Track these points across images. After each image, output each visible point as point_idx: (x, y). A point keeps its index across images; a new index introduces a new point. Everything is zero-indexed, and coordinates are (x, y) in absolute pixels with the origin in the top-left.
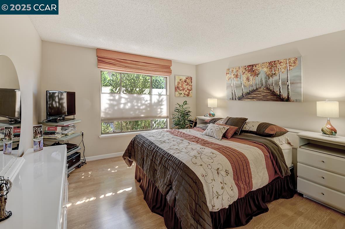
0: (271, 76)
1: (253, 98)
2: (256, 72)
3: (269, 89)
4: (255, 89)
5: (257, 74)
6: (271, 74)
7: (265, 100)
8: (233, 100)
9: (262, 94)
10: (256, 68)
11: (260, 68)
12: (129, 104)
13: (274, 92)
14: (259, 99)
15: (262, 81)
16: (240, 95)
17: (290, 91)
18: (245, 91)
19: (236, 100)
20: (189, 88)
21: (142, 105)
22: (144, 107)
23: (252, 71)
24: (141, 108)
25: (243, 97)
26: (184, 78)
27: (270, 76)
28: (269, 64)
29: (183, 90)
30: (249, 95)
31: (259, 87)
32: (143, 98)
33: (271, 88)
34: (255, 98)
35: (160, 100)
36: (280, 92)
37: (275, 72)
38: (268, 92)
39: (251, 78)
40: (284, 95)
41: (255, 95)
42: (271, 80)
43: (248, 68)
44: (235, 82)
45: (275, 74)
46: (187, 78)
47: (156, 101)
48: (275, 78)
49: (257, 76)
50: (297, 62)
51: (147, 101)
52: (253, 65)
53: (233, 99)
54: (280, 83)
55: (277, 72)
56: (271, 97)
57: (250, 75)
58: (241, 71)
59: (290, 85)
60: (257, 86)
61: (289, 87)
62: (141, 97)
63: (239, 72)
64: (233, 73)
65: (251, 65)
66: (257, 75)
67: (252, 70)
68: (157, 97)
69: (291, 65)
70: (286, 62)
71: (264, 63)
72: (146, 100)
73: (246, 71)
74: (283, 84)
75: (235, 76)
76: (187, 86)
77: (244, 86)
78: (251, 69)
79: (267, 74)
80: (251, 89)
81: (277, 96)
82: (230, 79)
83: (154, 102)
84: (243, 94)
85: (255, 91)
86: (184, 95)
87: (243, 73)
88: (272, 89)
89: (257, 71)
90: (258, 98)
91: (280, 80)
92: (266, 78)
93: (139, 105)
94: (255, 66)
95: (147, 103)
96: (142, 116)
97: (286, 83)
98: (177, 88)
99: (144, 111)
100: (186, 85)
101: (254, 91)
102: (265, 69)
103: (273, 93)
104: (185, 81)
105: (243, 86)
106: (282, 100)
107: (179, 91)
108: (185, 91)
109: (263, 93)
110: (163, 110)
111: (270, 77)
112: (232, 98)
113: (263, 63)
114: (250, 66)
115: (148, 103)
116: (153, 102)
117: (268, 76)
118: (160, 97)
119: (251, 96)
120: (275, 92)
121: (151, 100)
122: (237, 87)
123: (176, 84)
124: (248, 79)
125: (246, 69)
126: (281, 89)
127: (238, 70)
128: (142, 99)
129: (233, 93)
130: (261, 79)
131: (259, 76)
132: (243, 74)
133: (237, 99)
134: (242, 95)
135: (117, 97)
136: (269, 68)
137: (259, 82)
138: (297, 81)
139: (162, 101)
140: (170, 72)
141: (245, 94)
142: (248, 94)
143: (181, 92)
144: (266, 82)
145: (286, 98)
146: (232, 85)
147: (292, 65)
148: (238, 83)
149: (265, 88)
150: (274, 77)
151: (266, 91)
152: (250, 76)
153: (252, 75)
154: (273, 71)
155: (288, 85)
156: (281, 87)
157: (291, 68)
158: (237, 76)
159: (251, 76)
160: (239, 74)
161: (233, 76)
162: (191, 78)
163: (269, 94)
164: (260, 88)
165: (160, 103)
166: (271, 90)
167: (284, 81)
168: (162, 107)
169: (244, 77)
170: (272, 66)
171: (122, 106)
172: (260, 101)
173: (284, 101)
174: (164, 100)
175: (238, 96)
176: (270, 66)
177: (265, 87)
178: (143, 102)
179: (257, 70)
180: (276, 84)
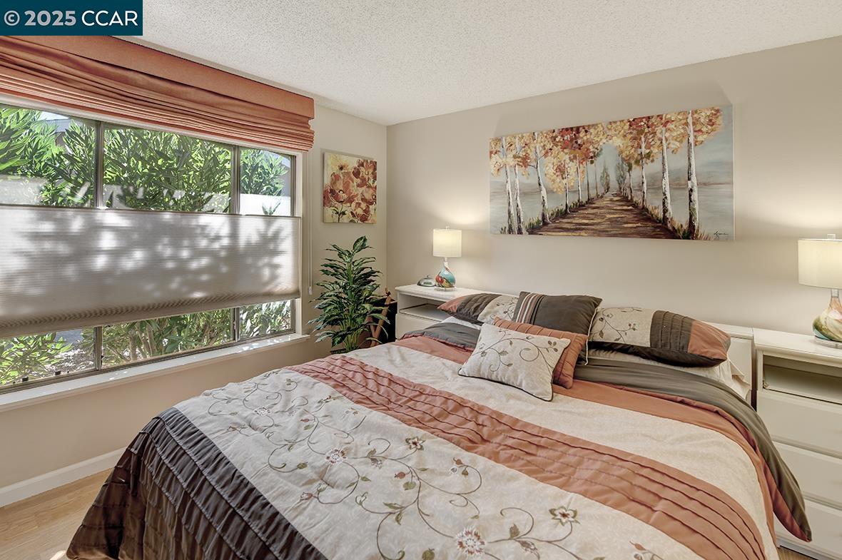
0: (637, 162)
1: (578, 229)
2: (588, 149)
3: (629, 201)
4: (584, 202)
5: (591, 155)
6: (636, 156)
7: (615, 235)
8: (511, 235)
9: (608, 216)
10: (588, 136)
11: (601, 137)
12: (139, 255)
13: (647, 210)
14: (596, 230)
15: (608, 175)
16: (535, 220)
17: (696, 206)
18: (553, 206)
19: (520, 232)
20: (368, 196)
21: (198, 254)
22: (204, 261)
23: (575, 145)
24: (194, 265)
25: (545, 224)
26: (352, 164)
27: (633, 162)
28: (630, 126)
29: (350, 200)
30: (564, 218)
31: (598, 195)
32: (203, 227)
33: (637, 199)
34: (583, 229)
35: (270, 233)
36: (665, 211)
37: (648, 151)
38: (626, 210)
39: (572, 167)
40: (679, 218)
41: (584, 218)
42: (636, 175)
43: (562, 136)
44: (521, 178)
45: (648, 156)
46: (362, 165)
47: (255, 239)
48: (651, 168)
49: (592, 162)
50: (720, 121)
51: (218, 238)
52: (578, 130)
53: (510, 231)
54: (666, 182)
55: (655, 150)
56: (635, 225)
57: (567, 156)
58: (537, 147)
59: (695, 189)
60: (590, 191)
61: (695, 196)
62: (194, 223)
63: (533, 149)
64: (514, 152)
65: (572, 129)
66: (592, 158)
67: (576, 142)
68: (260, 224)
69: (700, 131)
70: (683, 122)
71: (615, 122)
72: (213, 234)
73: (557, 146)
74: (676, 185)
75: (520, 160)
76: (361, 190)
77: (549, 192)
78: (572, 140)
79: (624, 155)
80: (571, 200)
81: (654, 221)
82: (502, 171)
83: (248, 244)
84: (543, 215)
85: (584, 206)
86: (351, 218)
87: (547, 153)
88: (641, 200)
89: (591, 147)
90: (593, 230)
91: (666, 175)
92: (619, 167)
93: (185, 254)
94: (586, 131)
95: (216, 245)
96: (198, 295)
97: (683, 182)
98: (330, 195)
99: (205, 278)
100: (358, 186)
101: (580, 206)
102: (618, 142)
103: (643, 214)
104: (357, 174)
105: (544, 193)
106: (672, 234)
107: (338, 205)
108: (354, 204)
109: (610, 213)
110: (279, 271)
111: (634, 166)
112: (507, 229)
113: (610, 123)
114: (567, 129)
115: (223, 248)
116: (242, 242)
117: (628, 163)
118: (269, 224)
119: (569, 220)
120: (650, 209)
121: (234, 235)
122: (525, 194)
123: (328, 180)
124: (561, 170)
125: (554, 138)
126: (669, 201)
127: (528, 142)
128: (198, 231)
129: (512, 212)
130: (605, 170)
131: (598, 160)
132: (546, 155)
133: (524, 231)
134: (540, 219)
135: (77, 224)
136: (629, 136)
137: (598, 180)
138: (719, 177)
139: (276, 237)
140: (308, 139)
141: (552, 215)
142: (563, 214)
143: (341, 208)
144: (621, 179)
145: (685, 227)
146: (509, 187)
147: (704, 129)
148: (527, 181)
149: (616, 199)
150: (645, 166)
151: (619, 208)
152: (568, 161)
153: (575, 157)
154: (643, 145)
155: (691, 190)
156: (668, 195)
157: (700, 138)
158: (524, 161)
159: (571, 160)
160: (532, 156)
161: (511, 161)
162: (374, 165)
163: (630, 216)
164: (602, 197)
165: (272, 246)
166: (635, 205)
167: (678, 178)
168: (277, 260)
169: (548, 167)
170: (640, 132)
171: (100, 262)
172: (599, 236)
173: (679, 238)
174: (283, 234)
175: (527, 224)
176: (635, 132)
177: (617, 195)
178: (203, 243)
179: (592, 143)
180: (653, 185)
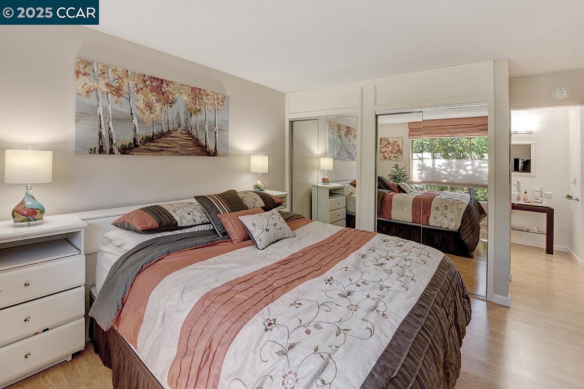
0: (194, 113)
1: (160, 151)
2: (168, 97)
3: (190, 134)
4: (165, 132)
5: (170, 101)
6: (194, 109)
7: (183, 155)
8: (102, 156)
9: (180, 142)
10: (169, 88)
11: (176, 91)
13: (199, 141)
14: (173, 151)
15: (180, 117)
16: (127, 143)
17: (217, 140)
18: (142, 133)
19: (111, 152)
23: (160, 91)
25: (136, 146)
27: (193, 112)
28: (192, 90)
30: (151, 142)
31: (174, 129)
33: (194, 134)
34: (165, 151)
36: (206, 142)
37: (199, 108)
38: (189, 140)
39: (158, 106)
41: (165, 143)
43: (151, 82)
44: (111, 105)
45: (199, 110)
48: (200, 117)
49: (171, 106)
50: (225, 101)
52: (162, 81)
53: (101, 151)
54: (206, 126)
55: (202, 108)
56: (193, 149)
57: (154, 98)
58: (129, 84)
59: (217, 132)
60: (170, 126)
61: (217, 134)
63: (126, 84)
64: (107, 81)
65: (158, 79)
66: (172, 103)
67: (161, 90)
69: (219, 104)
70: (214, 97)
71: (184, 85)
73: (147, 88)
74: (210, 129)
75: (113, 89)
77: (140, 121)
78: (158, 87)
79: (188, 107)
80: (157, 130)
81: (201, 147)
84: (135, 140)
85: (165, 135)
87: (138, 90)
88: (196, 135)
89: (170, 96)
90: (170, 151)
91: (207, 122)
92: (186, 114)
94: (167, 85)
97: (213, 128)
101: (162, 135)
102: (185, 97)
103: (197, 143)
105: (135, 121)
106: (208, 154)
109: (180, 141)
111: (193, 114)
112: (98, 149)
113: (182, 85)
114: (154, 78)
119: (155, 144)
120: (200, 140)
122: (117, 120)
124: (149, 107)
125: (145, 81)
126: (207, 136)
127: (121, 76)
129: (104, 134)
130: (178, 113)
131: (175, 106)
132: (138, 91)
133: (116, 151)
134: (132, 142)
136: (191, 96)
137: (174, 118)
141: (142, 139)
142: (150, 139)
144: (187, 121)
145: (214, 150)
146: (100, 111)
147: (220, 103)
148: (120, 109)
149: (185, 132)
150: (198, 115)
151: (185, 138)
152: (155, 101)
153: (160, 100)
154: (197, 104)
155: (216, 132)
156: (207, 134)
157: (219, 107)
158: (118, 92)
159: (157, 101)
160: (125, 88)
161: (104, 89)
163: (191, 143)
164: (176, 130)
166: (193, 137)
167: (211, 125)
169: (139, 101)
170: (196, 96)
172: (174, 155)
173: (211, 156)
175: (119, 145)
176: (194, 95)
177: (185, 130)
179: (171, 94)
180: (201, 127)
